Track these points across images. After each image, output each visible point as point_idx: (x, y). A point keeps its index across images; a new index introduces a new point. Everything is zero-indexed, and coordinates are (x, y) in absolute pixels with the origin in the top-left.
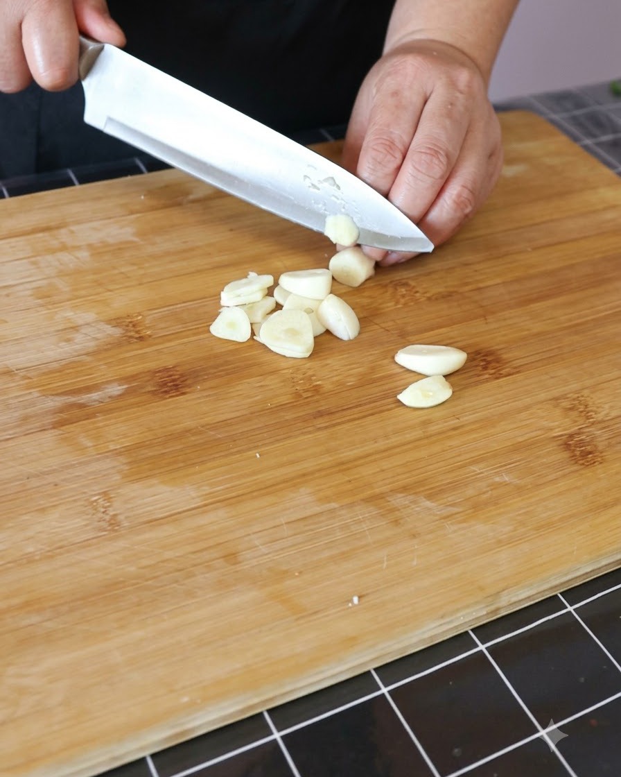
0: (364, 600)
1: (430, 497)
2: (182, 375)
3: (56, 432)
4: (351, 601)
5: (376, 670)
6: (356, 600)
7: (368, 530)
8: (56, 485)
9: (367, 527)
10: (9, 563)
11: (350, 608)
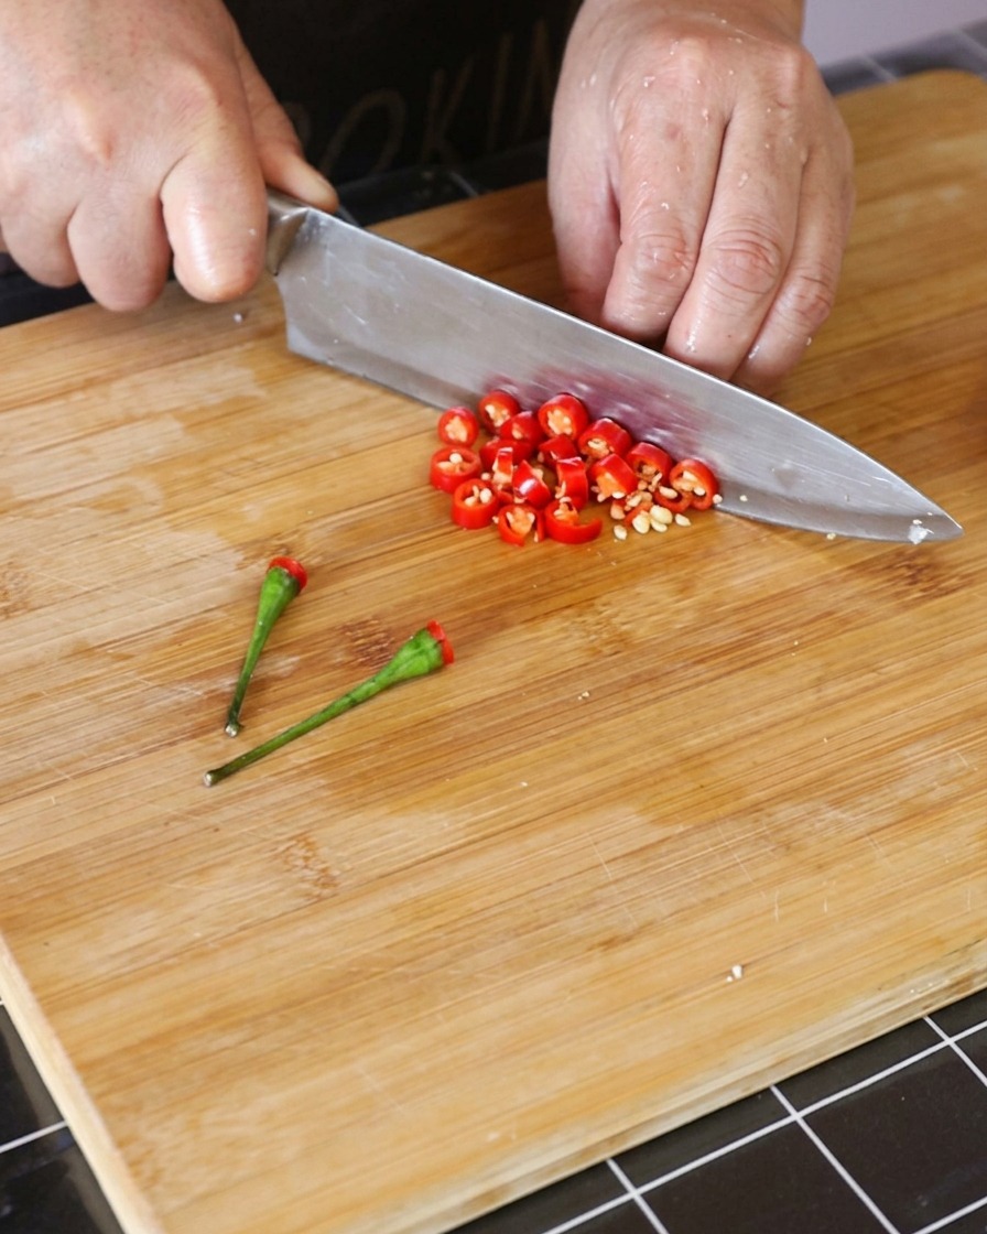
0: (749, 971)
1: (837, 804)
2: (389, 633)
3: (195, 744)
4: (730, 973)
5: (779, 1085)
6: (737, 971)
7: (742, 862)
8: (217, 830)
9: (740, 857)
10: (169, 957)
11: (729, 984)
